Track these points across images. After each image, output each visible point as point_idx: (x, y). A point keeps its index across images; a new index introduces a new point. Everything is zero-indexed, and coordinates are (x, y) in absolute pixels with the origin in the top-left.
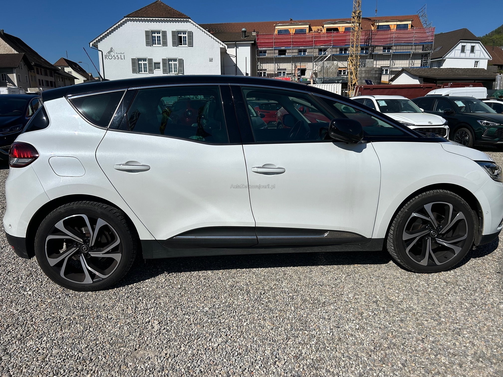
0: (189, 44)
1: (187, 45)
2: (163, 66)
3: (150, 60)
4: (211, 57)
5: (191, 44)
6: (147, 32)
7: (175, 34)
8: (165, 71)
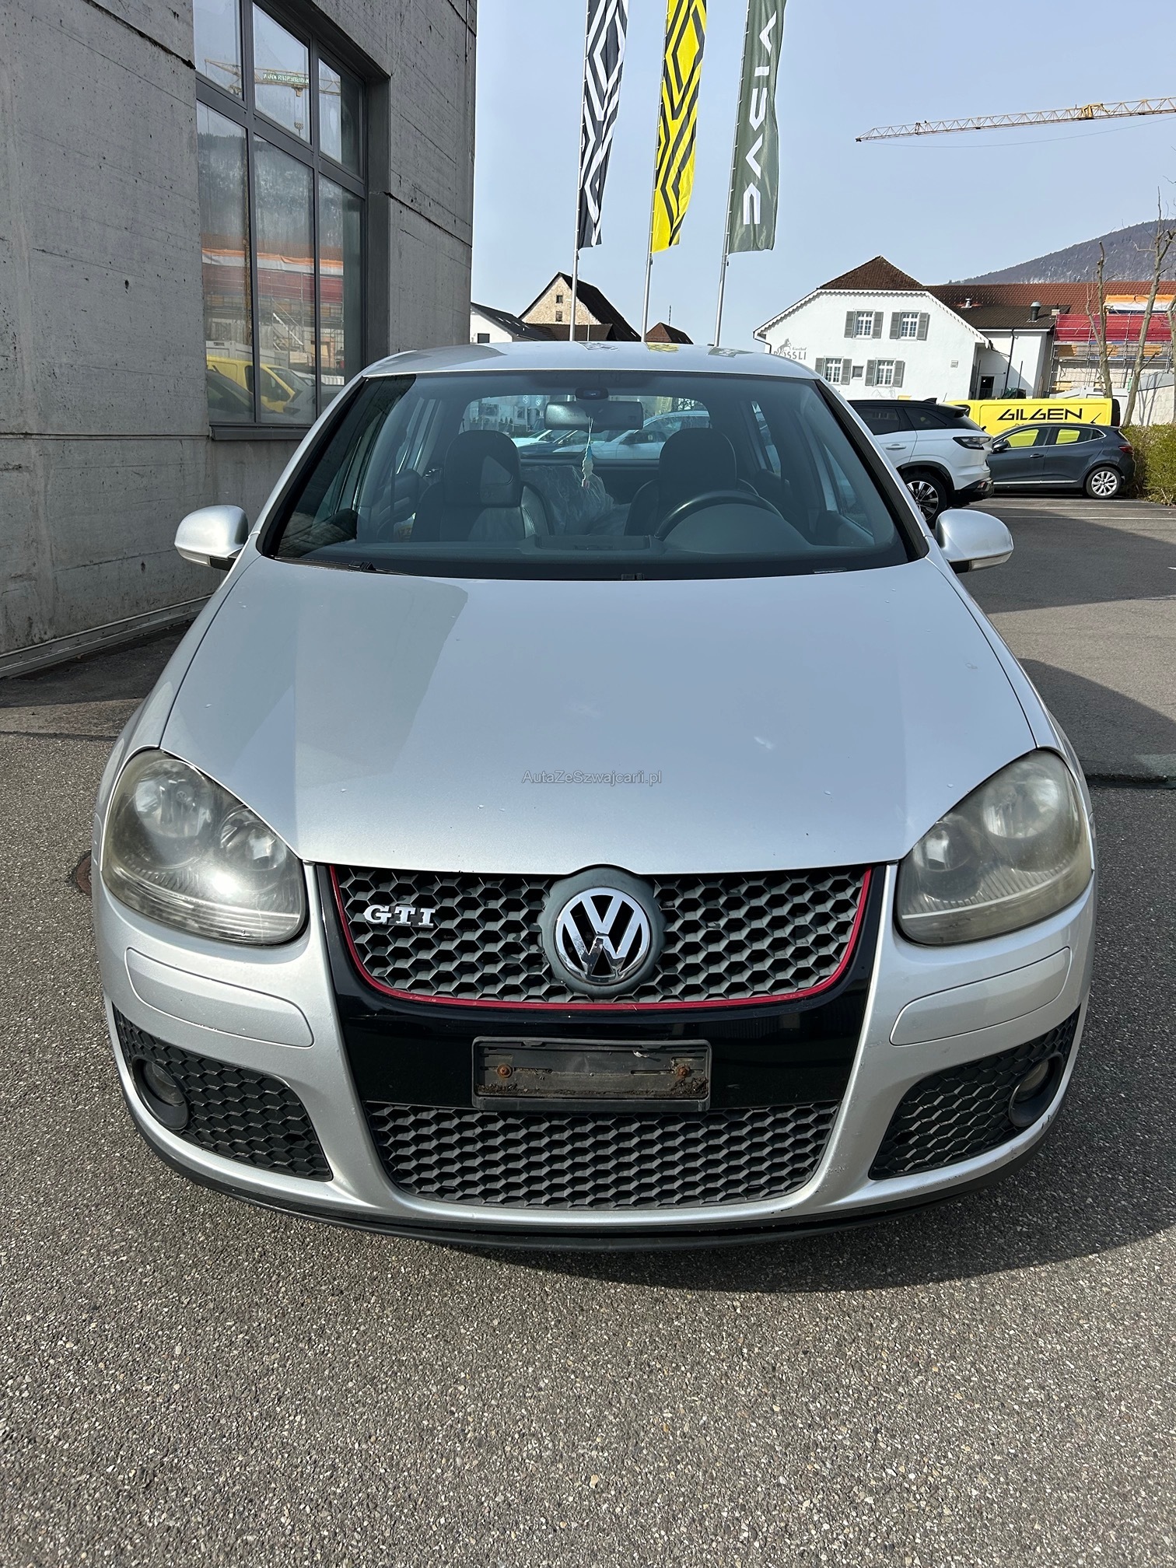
0: (918, 336)
1: (915, 338)
2: (868, 374)
3: (847, 362)
4: (955, 359)
5: (923, 336)
6: (850, 314)
7: (897, 318)
8: (869, 382)
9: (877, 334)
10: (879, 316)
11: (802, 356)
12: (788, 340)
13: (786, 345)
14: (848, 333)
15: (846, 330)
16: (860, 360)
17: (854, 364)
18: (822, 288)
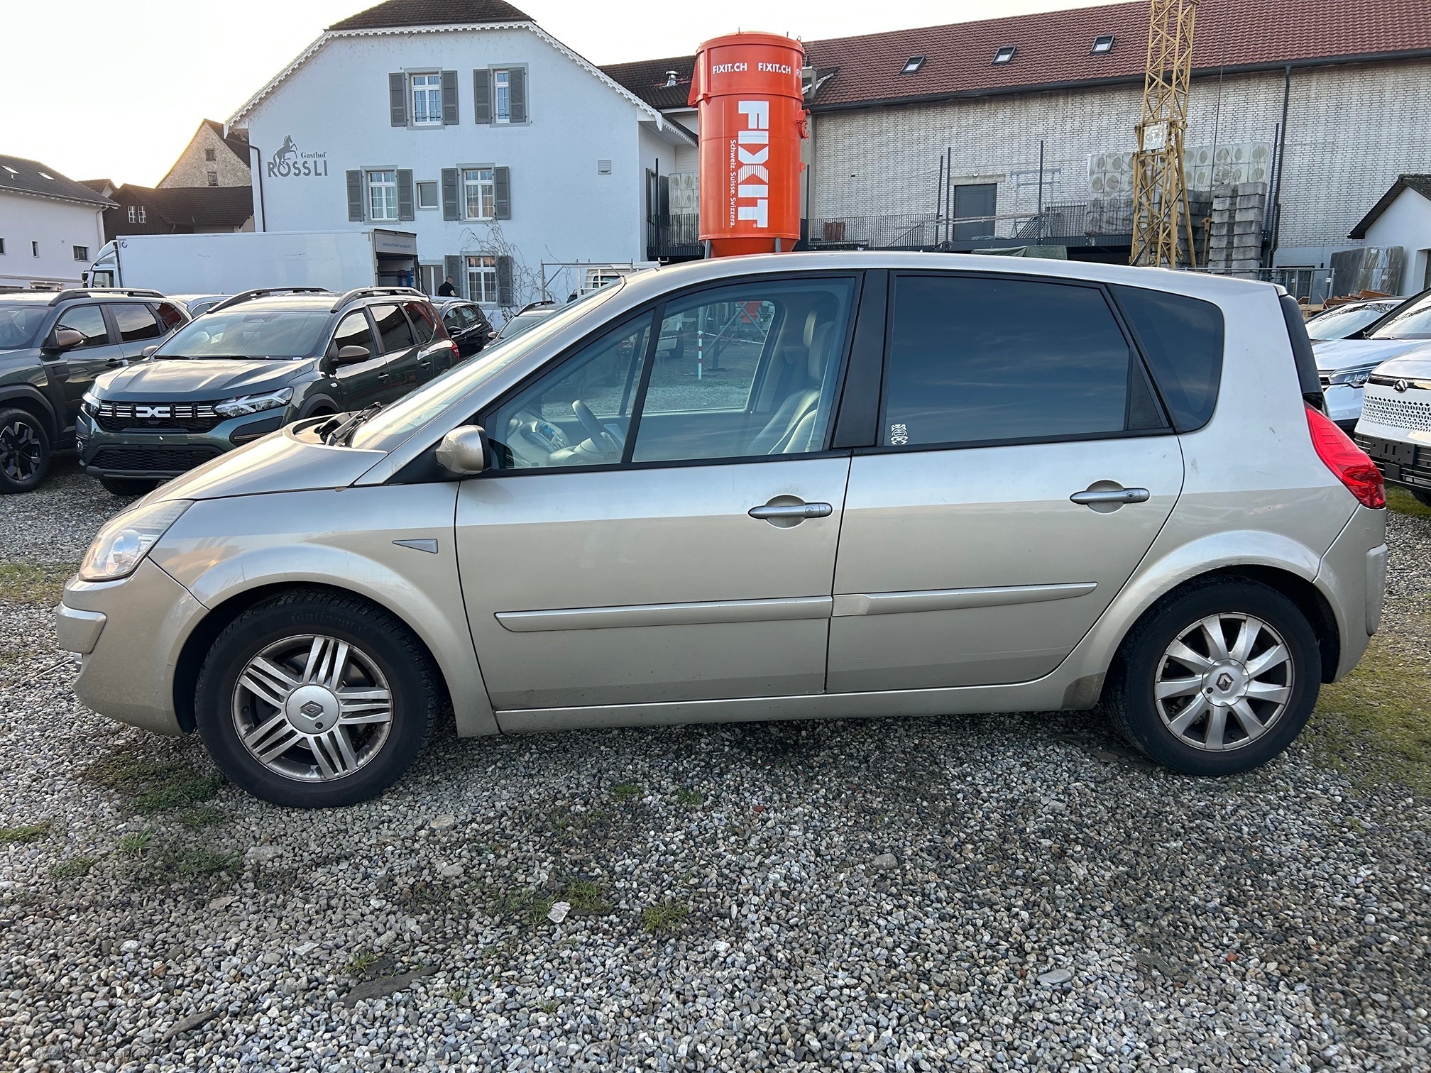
0: (514, 114)
1: (510, 120)
2: (446, 196)
3: (405, 176)
4: (605, 157)
5: (519, 115)
6: (394, 79)
7: (482, 79)
8: (452, 213)
9: (451, 116)
10: (449, 81)
11: (321, 169)
12: (289, 139)
13: (287, 148)
14: (399, 118)
15: (393, 111)
16: (427, 172)
17: (417, 178)
18: (333, 28)
